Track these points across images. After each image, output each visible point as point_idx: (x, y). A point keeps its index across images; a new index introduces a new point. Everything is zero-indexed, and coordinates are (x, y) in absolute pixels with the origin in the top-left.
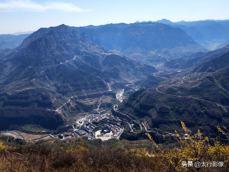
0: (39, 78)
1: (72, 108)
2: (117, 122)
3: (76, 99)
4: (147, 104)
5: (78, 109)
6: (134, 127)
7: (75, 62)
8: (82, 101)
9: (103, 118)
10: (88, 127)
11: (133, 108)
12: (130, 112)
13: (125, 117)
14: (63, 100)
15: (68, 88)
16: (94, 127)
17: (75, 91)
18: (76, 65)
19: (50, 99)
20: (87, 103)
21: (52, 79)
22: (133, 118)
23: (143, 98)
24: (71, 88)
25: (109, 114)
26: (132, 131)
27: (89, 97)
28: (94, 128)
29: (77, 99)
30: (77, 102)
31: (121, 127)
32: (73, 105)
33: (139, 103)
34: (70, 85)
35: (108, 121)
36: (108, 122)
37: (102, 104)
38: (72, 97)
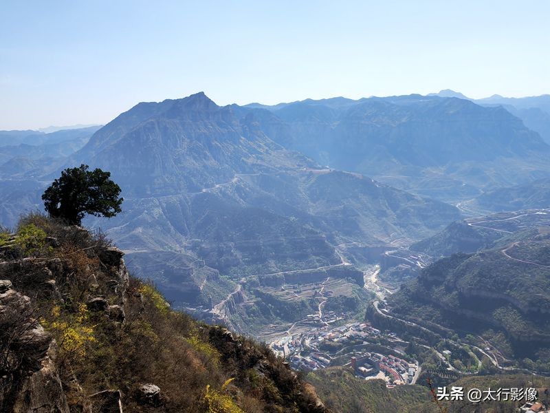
0: (151, 226)
1: (247, 307)
2: (394, 345)
3: (253, 284)
4: (483, 293)
5: (265, 311)
6: (453, 357)
7: (238, 189)
8: (271, 291)
9: (348, 334)
10: (308, 359)
11: (436, 306)
12: (430, 317)
13: (416, 332)
14: (223, 284)
15: (232, 254)
16: (327, 358)
17: (248, 263)
18: (241, 197)
19: (193, 280)
20: (288, 297)
21: (183, 232)
22: (444, 334)
23: (468, 277)
24: (238, 254)
25: (363, 326)
26: (451, 368)
27: (288, 279)
28: (329, 361)
29: (257, 286)
30: (258, 294)
31: (408, 360)
32: (250, 300)
33: (455, 293)
34: (237, 248)
35: (365, 343)
36: (366, 347)
37: (329, 300)
38: (243, 280)
